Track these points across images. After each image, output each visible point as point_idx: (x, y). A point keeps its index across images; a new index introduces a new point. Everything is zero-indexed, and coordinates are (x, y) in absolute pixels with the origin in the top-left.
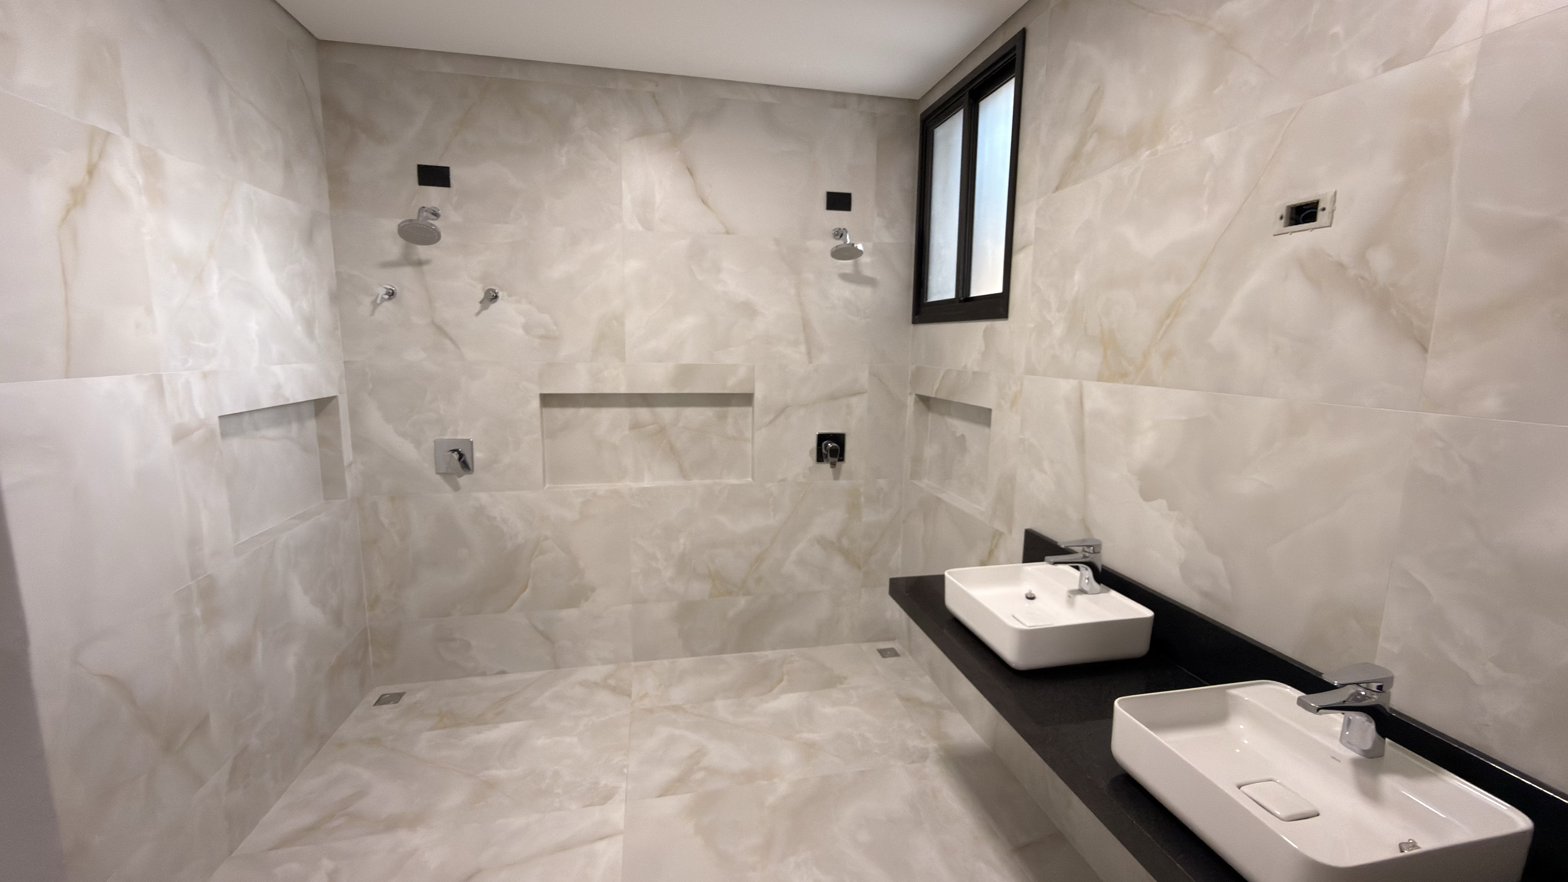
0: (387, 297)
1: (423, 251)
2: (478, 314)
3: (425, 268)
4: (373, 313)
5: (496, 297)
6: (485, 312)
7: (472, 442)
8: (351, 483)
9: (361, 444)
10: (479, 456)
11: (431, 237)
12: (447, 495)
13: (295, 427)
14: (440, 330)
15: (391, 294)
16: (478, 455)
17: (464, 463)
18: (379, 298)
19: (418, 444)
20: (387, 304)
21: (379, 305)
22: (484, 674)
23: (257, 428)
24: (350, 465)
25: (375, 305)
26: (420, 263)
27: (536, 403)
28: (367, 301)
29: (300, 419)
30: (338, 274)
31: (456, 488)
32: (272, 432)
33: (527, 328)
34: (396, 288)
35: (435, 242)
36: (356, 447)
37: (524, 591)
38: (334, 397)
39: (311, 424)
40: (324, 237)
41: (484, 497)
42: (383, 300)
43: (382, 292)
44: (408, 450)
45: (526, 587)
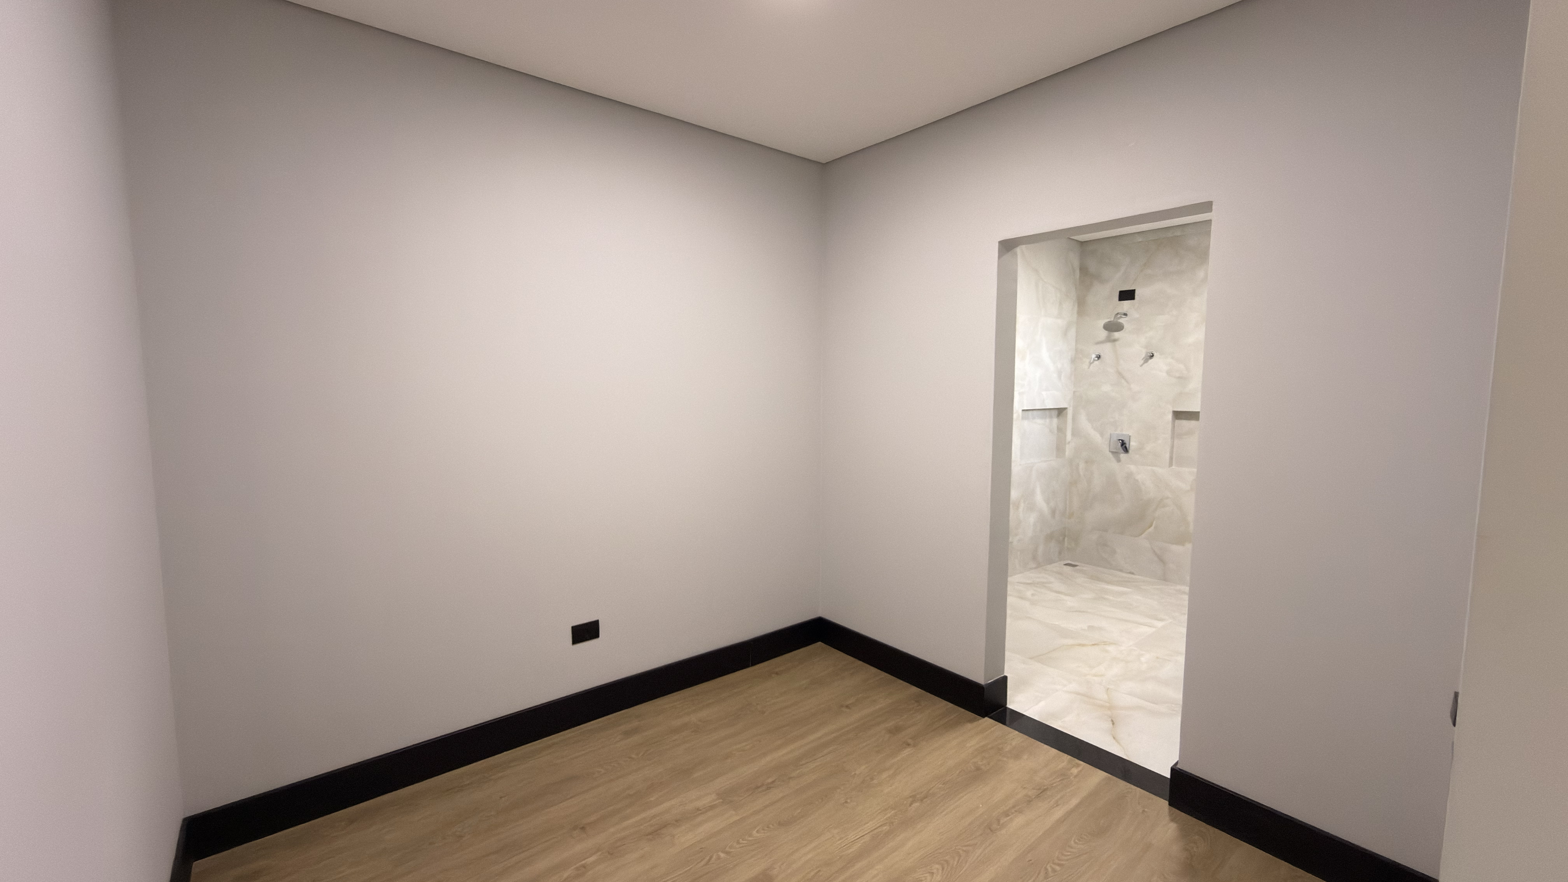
0: (1097, 359)
1: (1116, 335)
2: (1141, 366)
3: (1117, 343)
4: (1089, 367)
5: (1153, 356)
6: (1146, 364)
7: (1130, 436)
8: (1069, 451)
9: (1076, 433)
10: (1133, 445)
11: (1119, 328)
12: (1113, 464)
13: (1048, 420)
14: (1120, 374)
15: (1099, 357)
16: (1132, 443)
17: (1124, 446)
18: (1092, 360)
19: (1102, 435)
20: (1096, 362)
21: (1092, 363)
22: (1121, 571)
23: (1034, 418)
24: (1069, 442)
25: (1091, 363)
26: (1115, 340)
27: (1170, 416)
28: (1087, 361)
29: (1051, 417)
30: (1076, 350)
31: (1119, 460)
32: (1039, 421)
33: (1168, 373)
34: (1102, 355)
35: (1122, 330)
36: (1073, 434)
37: (1149, 528)
38: (1066, 408)
39: (1055, 421)
40: (1072, 332)
41: (1132, 468)
42: (1094, 360)
43: (1094, 356)
44: (1096, 437)
45: (1151, 526)
